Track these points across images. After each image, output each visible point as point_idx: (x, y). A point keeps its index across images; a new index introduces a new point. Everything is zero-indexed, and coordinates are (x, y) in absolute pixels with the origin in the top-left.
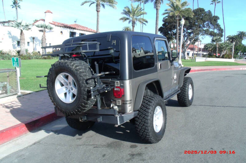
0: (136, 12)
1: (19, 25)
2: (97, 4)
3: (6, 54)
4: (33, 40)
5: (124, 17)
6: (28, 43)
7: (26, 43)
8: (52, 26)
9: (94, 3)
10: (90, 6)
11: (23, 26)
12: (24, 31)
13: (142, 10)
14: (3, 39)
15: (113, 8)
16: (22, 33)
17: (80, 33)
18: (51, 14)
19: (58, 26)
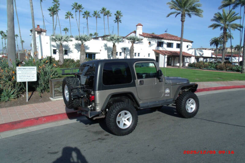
0: (228, 18)
1: (112, 39)
2: (182, 14)
4: (124, 51)
5: (214, 24)
6: (120, 53)
7: (119, 54)
8: (142, 37)
9: (179, 13)
10: (176, 16)
11: (115, 39)
12: (116, 44)
13: (235, 15)
14: (101, 50)
15: (199, 16)
16: (114, 45)
17: (167, 43)
18: (141, 26)
19: (147, 37)
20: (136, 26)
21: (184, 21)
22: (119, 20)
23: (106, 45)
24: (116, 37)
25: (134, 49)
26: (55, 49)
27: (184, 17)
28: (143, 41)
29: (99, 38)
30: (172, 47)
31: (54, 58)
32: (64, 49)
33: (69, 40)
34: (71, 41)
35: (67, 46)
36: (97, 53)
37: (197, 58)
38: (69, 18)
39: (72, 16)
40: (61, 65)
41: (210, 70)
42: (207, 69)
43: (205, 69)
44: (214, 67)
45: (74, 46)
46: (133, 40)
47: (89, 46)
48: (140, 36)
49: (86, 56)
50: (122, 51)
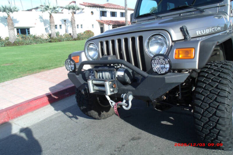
1: (48, 8)
3: (38, 38)
4: (64, 23)
6: (60, 26)
7: (58, 27)
11: (51, 9)
12: (53, 15)
14: (35, 24)
16: (51, 16)
17: (111, 12)
19: (88, 6)
23: (41, 17)
24: (51, 7)
28: (83, 11)
29: (33, 10)
30: (116, 16)
36: (32, 27)
46: (72, 9)
47: (18, 20)
48: (81, 6)
49: (18, 32)
50: (63, 23)
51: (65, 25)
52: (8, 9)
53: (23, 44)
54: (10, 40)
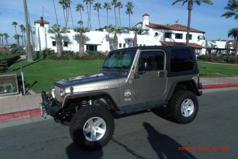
1: (113, 30)
2: (189, 2)
3: (102, 54)
4: (128, 42)
5: (228, 13)
6: (124, 44)
7: (122, 45)
8: (148, 28)
9: (186, 1)
10: (183, 4)
11: (116, 30)
12: (118, 35)
14: (102, 42)
15: (208, 4)
16: (115, 36)
17: (176, 34)
18: (148, 17)
19: (153, 28)
20: (143, 16)
21: (191, 10)
22: (130, 11)
25: (137, 40)
26: (54, 40)
27: (191, 5)
28: (149, 32)
29: (103, 30)
30: (182, 38)
31: (54, 50)
32: (63, 41)
33: (66, 31)
34: (69, 32)
35: (66, 38)
36: (99, 45)
37: (209, 50)
38: (80, 10)
39: (83, 8)
40: (59, 57)
41: (220, 63)
42: (216, 61)
43: (215, 61)
44: (224, 59)
45: (74, 38)
47: (89, 38)
48: (147, 27)
49: (87, 48)
50: (126, 42)
51: (129, 44)
52: (81, 30)
53: (88, 59)
54: (79, 55)
